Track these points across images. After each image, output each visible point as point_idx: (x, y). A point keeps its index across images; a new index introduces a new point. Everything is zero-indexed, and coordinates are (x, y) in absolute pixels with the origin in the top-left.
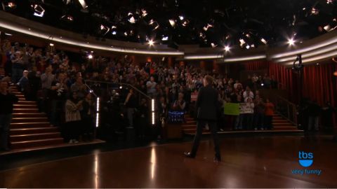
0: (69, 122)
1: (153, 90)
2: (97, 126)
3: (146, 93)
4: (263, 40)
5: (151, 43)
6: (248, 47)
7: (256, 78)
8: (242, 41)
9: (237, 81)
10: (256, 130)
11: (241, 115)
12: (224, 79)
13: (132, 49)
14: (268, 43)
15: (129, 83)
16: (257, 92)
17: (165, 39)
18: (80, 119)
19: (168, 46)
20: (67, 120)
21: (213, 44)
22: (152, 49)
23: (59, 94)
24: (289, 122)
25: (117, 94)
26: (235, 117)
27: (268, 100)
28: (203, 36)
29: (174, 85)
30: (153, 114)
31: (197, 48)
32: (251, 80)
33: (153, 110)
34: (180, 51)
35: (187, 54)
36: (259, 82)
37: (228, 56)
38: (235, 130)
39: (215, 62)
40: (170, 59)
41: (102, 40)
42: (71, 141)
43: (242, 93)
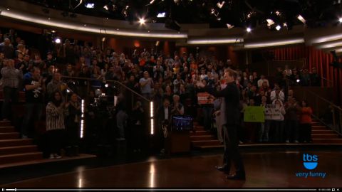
0: (49, 131)
1: (149, 90)
2: (82, 136)
3: (140, 93)
4: (300, 18)
5: (142, 21)
6: (278, 28)
7: (288, 72)
8: (270, 22)
9: (262, 76)
10: (288, 143)
11: (266, 121)
12: (245, 74)
13: (114, 28)
14: (306, 23)
15: (115, 79)
16: (290, 91)
17: (161, 15)
18: (64, 127)
19: (166, 27)
20: (48, 128)
21: (228, 25)
22: (143, 30)
23: (36, 96)
24: (335, 133)
25: (103, 94)
26: (259, 124)
27: (304, 103)
28: (216, 13)
29: (175, 82)
30: (152, 120)
31: (206, 29)
32: (281, 74)
33: (152, 115)
34: (182, 32)
35: (191, 38)
36: (293, 78)
37: (250, 39)
38: (259, 143)
39: (231, 48)
40: (166, 43)
41: (72, 16)
42: (52, 156)
43: (269, 94)
